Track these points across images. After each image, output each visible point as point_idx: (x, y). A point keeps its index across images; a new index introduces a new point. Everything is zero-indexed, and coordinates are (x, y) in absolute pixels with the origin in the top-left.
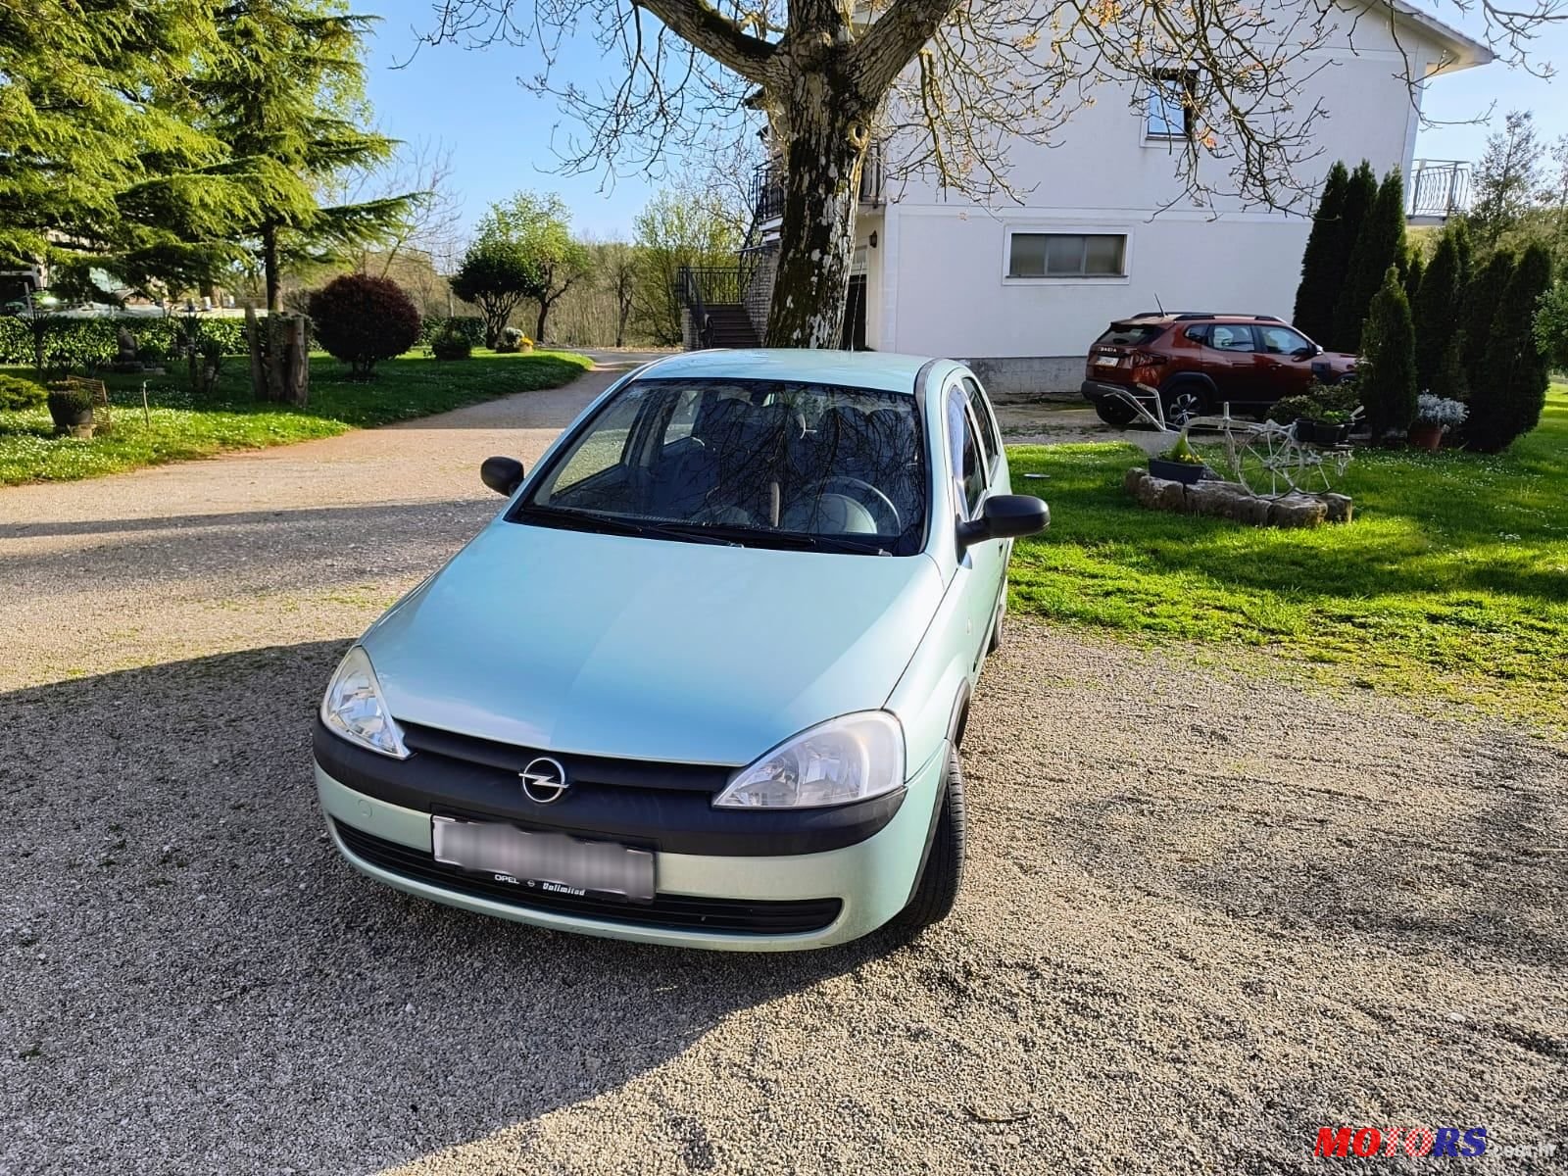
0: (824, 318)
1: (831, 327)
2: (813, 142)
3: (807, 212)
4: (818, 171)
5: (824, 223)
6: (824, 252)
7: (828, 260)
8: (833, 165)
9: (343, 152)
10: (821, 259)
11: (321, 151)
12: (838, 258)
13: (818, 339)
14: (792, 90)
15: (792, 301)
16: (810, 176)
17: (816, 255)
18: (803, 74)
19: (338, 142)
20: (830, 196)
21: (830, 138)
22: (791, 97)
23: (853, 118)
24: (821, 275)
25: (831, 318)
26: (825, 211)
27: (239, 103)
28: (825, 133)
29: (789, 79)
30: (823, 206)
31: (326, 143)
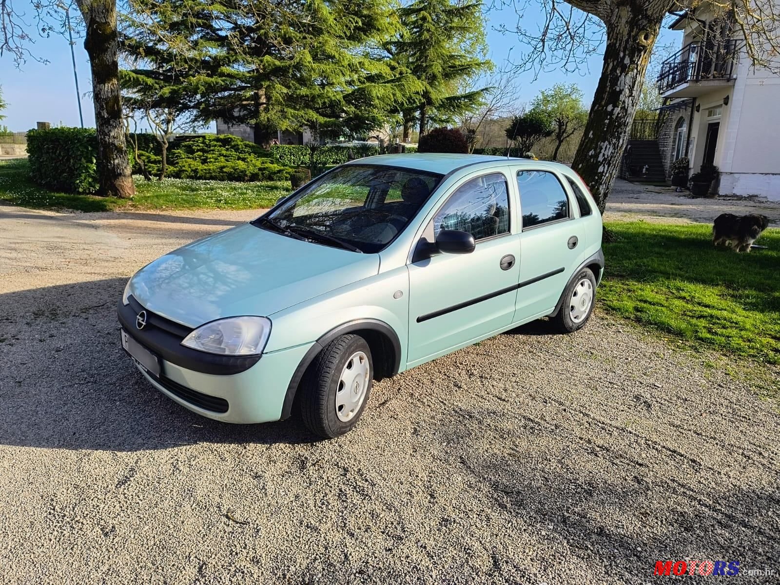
0: (610, 144)
1: (614, 149)
2: (618, 45)
3: (608, 84)
4: (618, 60)
5: (618, 89)
6: (615, 106)
7: (617, 110)
8: (627, 57)
9: (460, 70)
10: (613, 110)
11: (450, 70)
12: (625, 109)
13: (604, 155)
14: (611, 17)
15: (593, 134)
16: (613, 64)
17: (610, 108)
18: (618, 8)
19: (459, 65)
20: (624, 74)
21: (627, 42)
22: (610, 20)
23: (643, 29)
24: (611, 119)
25: (615, 143)
26: (619, 83)
27: (418, 51)
28: (624, 39)
29: (609, 11)
30: (619, 80)
31: (453, 67)
